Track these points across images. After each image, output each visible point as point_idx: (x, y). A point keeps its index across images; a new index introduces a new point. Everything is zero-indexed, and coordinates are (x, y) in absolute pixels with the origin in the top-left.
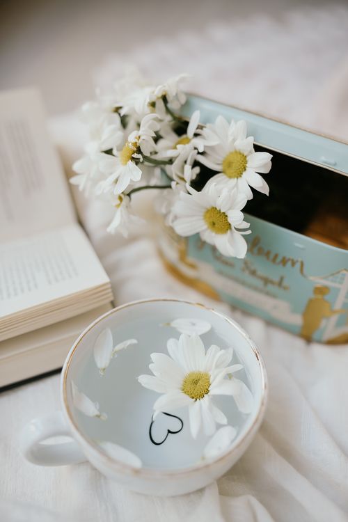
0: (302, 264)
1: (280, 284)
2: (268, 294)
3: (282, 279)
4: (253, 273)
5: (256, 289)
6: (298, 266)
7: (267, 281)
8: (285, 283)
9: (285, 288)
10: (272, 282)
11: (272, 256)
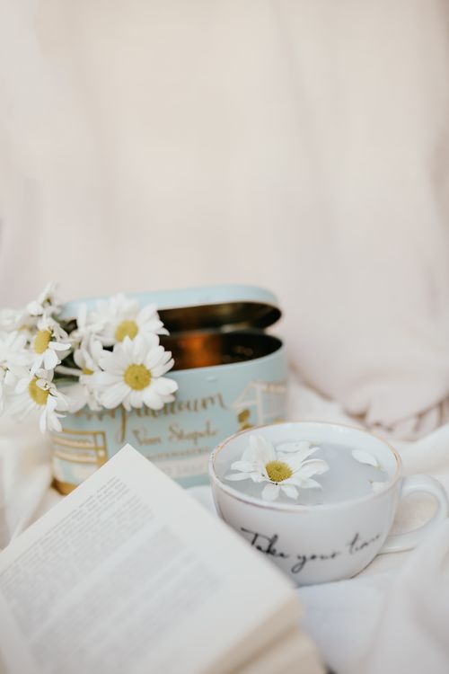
0: (220, 397)
1: (208, 432)
2: (201, 451)
3: (208, 424)
4: (180, 436)
5: (188, 454)
6: (217, 400)
7: (195, 436)
8: (212, 429)
9: (214, 434)
10: (201, 435)
11: (192, 406)
